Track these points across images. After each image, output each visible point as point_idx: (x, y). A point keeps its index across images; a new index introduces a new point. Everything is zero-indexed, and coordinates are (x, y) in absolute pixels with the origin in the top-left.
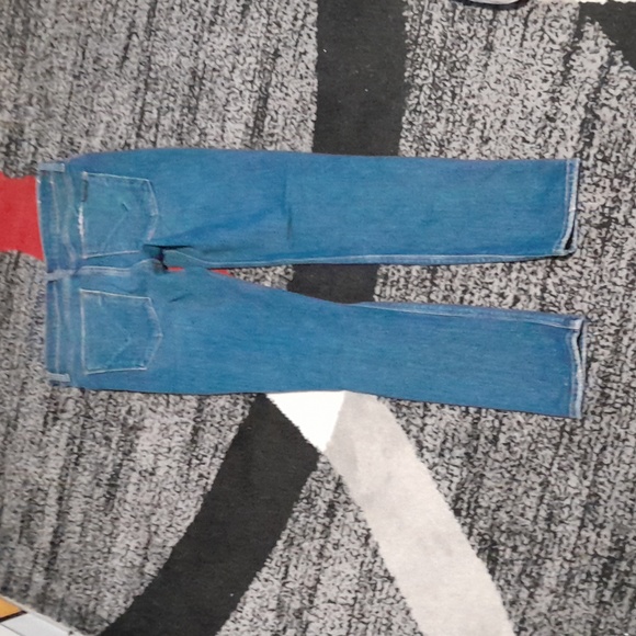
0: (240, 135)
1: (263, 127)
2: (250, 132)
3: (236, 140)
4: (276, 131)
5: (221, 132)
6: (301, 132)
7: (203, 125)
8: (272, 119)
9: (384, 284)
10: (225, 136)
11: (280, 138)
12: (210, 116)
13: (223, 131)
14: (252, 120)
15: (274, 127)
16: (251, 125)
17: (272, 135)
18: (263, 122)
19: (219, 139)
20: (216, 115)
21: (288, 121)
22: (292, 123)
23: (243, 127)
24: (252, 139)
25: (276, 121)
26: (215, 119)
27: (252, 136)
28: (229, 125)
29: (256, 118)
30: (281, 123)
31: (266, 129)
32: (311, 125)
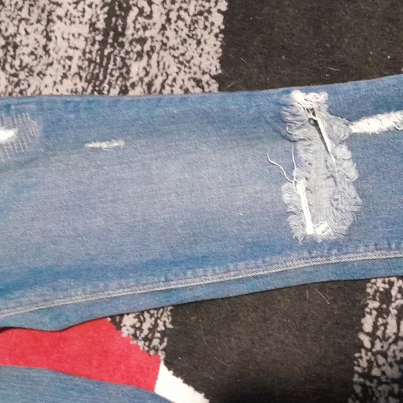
0: (81, 43)
1: (124, 28)
2: (99, 38)
3: (71, 52)
4: (148, 34)
5: (43, 41)
6: (199, 32)
7: (12, 30)
8: (141, 11)
9: (382, 313)
10: (51, 45)
11: (158, 46)
12: (24, 14)
13: (49, 39)
14: (102, 17)
15: (145, 28)
16: (101, 25)
17: (142, 41)
18: (124, 19)
19: (40, 52)
20: (36, 12)
21: (173, 16)
22: (179, 17)
23: (85, 30)
24: (101, 50)
25: (150, 17)
26: (34, 18)
27: (103, 44)
28: (59, 28)
29: (111, 14)
30: (158, 18)
31: (129, 32)
32: (218, 19)
